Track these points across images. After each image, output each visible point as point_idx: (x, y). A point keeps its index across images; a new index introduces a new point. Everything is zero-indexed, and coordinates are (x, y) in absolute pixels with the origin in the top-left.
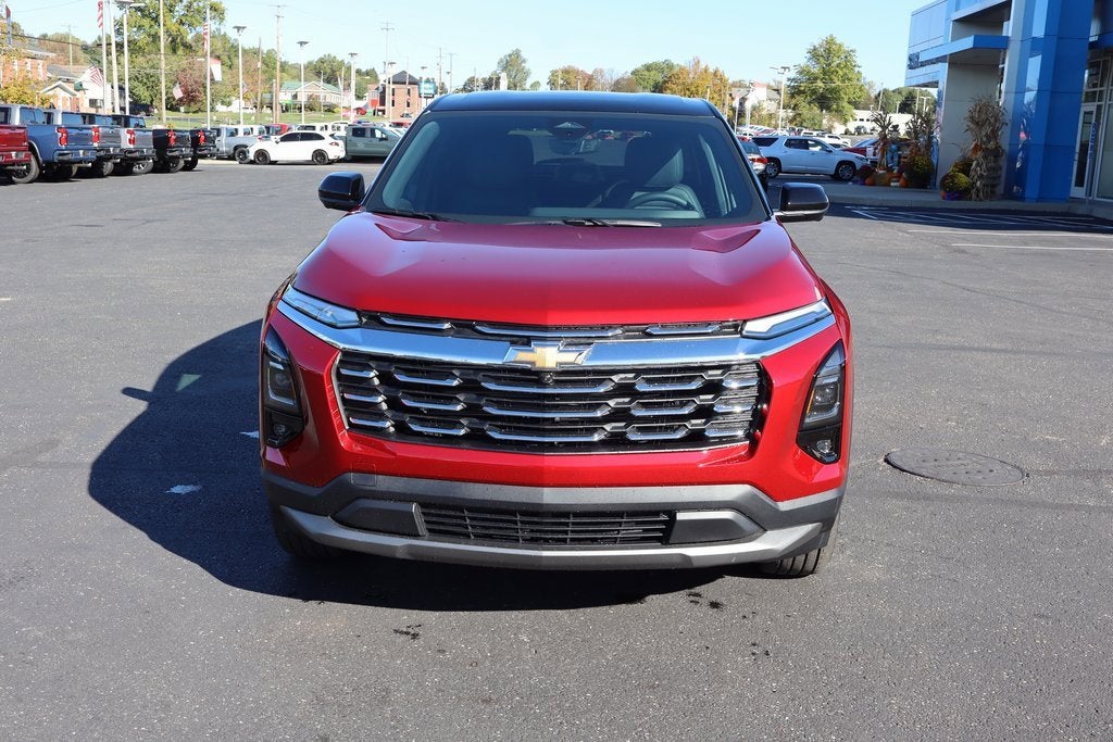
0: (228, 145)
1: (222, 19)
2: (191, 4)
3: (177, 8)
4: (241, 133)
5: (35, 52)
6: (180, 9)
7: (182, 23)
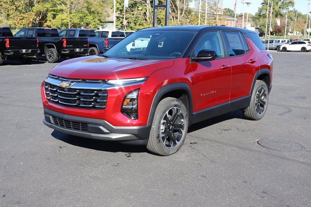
0: (275, 45)
1: (293, 6)
2: (283, 1)
3: (279, 3)
4: (280, 42)
5: (230, 19)
6: (280, 3)
7: (280, 8)
